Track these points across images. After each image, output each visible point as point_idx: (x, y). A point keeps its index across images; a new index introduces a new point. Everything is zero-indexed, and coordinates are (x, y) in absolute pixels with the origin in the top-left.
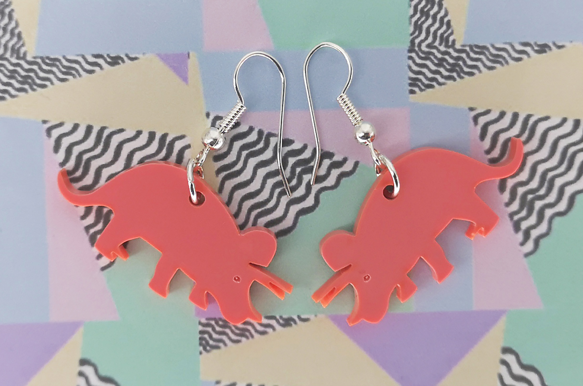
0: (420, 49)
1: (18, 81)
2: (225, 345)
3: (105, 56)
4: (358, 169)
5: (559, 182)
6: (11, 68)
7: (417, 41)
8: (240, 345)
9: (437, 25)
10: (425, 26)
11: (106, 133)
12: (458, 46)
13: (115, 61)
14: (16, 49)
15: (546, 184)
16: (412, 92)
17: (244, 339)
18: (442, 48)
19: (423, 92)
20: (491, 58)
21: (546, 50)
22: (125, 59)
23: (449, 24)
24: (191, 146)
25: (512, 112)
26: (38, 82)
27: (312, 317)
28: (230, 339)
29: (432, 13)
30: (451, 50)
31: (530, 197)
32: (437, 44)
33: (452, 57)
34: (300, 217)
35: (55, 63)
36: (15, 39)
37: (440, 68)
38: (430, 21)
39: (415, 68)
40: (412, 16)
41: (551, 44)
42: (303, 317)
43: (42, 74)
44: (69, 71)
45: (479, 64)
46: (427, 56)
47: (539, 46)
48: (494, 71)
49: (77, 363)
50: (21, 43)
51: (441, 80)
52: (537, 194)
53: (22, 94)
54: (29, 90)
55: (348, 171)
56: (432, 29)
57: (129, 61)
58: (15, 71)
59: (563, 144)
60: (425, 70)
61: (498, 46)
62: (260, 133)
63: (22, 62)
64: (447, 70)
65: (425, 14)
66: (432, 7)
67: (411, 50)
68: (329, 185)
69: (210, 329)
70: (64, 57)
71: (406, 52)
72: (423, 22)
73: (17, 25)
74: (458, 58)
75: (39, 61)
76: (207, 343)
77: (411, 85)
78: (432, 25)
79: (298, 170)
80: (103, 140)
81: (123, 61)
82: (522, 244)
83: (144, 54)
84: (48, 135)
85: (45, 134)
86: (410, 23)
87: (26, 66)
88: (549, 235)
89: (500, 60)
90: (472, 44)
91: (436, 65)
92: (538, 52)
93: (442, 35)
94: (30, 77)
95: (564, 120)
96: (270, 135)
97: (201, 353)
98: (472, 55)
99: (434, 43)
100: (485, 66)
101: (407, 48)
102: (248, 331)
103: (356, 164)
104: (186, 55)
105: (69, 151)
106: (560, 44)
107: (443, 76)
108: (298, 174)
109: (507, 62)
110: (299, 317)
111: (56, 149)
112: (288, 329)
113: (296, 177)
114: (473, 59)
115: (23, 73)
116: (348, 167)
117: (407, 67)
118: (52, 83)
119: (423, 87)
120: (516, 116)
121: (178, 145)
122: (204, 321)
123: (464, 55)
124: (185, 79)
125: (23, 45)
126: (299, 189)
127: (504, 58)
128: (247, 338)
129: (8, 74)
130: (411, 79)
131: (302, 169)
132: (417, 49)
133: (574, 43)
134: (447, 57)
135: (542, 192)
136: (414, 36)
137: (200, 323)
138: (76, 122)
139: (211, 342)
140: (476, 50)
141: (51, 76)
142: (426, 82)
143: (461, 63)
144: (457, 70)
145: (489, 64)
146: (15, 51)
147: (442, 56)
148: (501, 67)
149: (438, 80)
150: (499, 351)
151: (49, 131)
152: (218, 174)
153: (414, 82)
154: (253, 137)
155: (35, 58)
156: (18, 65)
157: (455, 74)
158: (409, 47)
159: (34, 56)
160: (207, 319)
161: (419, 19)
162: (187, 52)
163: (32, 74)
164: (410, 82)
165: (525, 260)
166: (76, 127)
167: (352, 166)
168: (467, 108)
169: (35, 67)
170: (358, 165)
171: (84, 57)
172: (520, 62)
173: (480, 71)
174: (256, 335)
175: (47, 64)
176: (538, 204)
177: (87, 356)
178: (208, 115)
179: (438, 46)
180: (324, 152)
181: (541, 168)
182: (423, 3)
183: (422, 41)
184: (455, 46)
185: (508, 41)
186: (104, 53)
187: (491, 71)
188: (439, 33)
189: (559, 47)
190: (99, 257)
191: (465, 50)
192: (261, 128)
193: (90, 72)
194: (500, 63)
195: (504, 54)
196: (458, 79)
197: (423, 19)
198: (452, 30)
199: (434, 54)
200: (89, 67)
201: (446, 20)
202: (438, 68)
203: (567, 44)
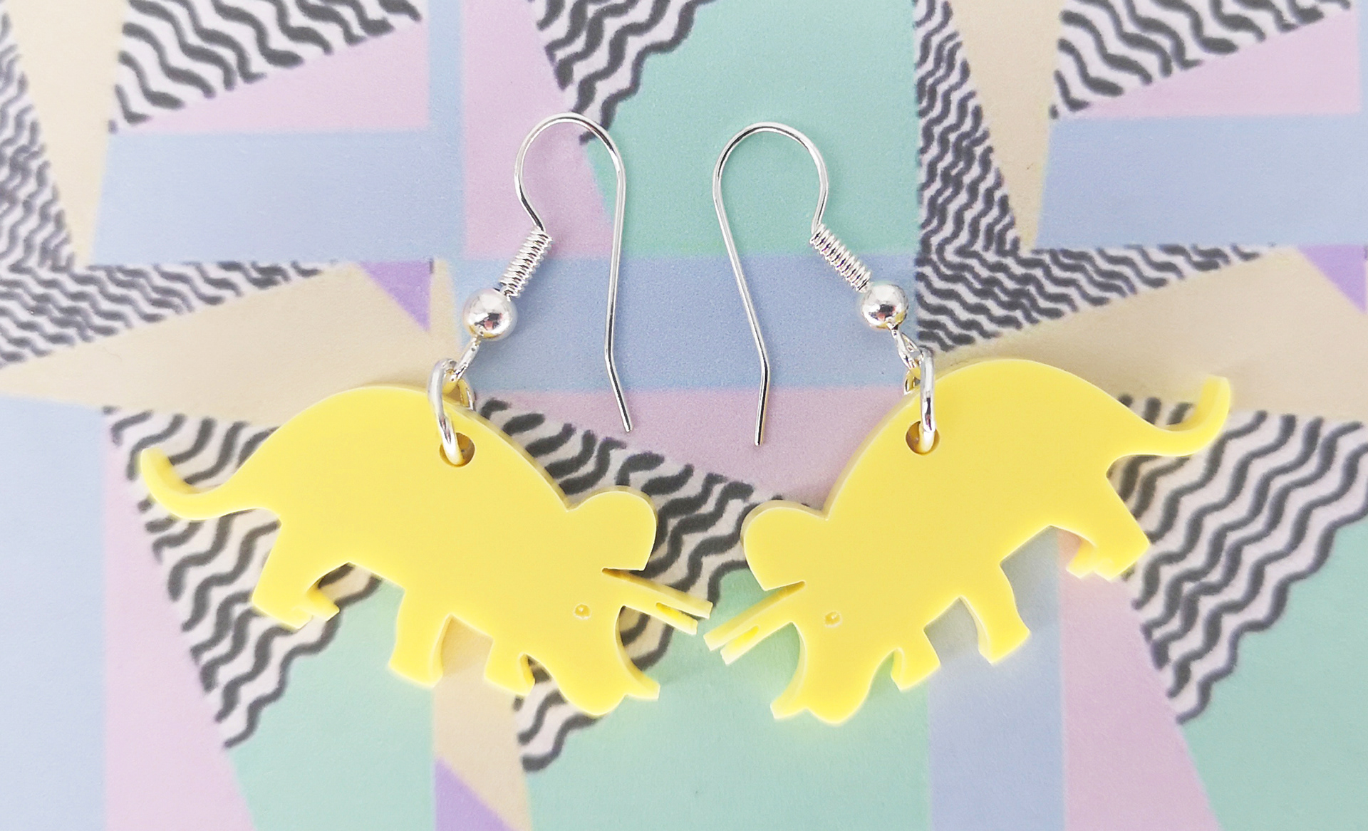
0: (942, 259)
1: (53, 320)
3: (248, 266)
5: (1251, 555)
7: (935, 241)
9: (979, 205)
10: (953, 208)
11: (244, 436)
12: (1025, 253)
13: (268, 277)
14: (52, 248)
15: (1223, 559)
18: (991, 257)
19: (950, 353)
20: (1097, 278)
21: (1217, 264)
22: (292, 272)
23: (1004, 203)
25: (1146, 399)
29: (967, 179)
30: (1009, 261)
31: (1188, 587)
32: (978, 246)
33: (1012, 276)
35: (136, 279)
36: (50, 227)
37: (987, 299)
38: (963, 197)
39: (932, 300)
40: (924, 186)
41: (1227, 250)
43: (106, 305)
44: (164, 299)
45: (1072, 292)
46: (958, 273)
47: (1202, 253)
48: (1105, 307)
50: (63, 235)
51: (989, 326)
52: (1204, 580)
53: (59, 348)
54: (77, 340)
56: (969, 216)
57: (300, 278)
58: (47, 298)
59: (1258, 470)
60: (953, 305)
61: (1113, 252)
62: (589, 439)
63: (63, 278)
64: (1002, 304)
65: (952, 181)
66: (968, 167)
67: (922, 260)
70: (157, 268)
71: (912, 263)
72: (949, 200)
73: (55, 197)
74: (1026, 279)
75: (101, 274)
77: (921, 336)
78: (968, 206)
79: (673, 523)
80: (237, 451)
81: (286, 278)
82: (1173, 693)
83: (333, 262)
84: (114, 439)
85: (107, 437)
86: (920, 202)
87: (73, 287)
88: (1232, 674)
89: (1119, 283)
90: (1056, 249)
91: (977, 293)
92: (1200, 266)
93: (990, 228)
94: (79, 311)
95: (1261, 417)
96: (610, 444)
99: (973, 245)
100: (1085, 296)
101: (914, 256)
104: (425, 264)
106: (1248, 250)
107: (993, 319)
108: (672, 532)
109: (1133, 289)
111: (131, 471)
113: (667, 539)
114: (1057, 282)
115: (66, 303)
117: (913, 298)
118: (128, 325)
119: (949, 342)
120: (1154, 407)
123: (1038, 273)
124: (422, 318)
125: (66, 240)
126: (675, 566)
127: (1126, 279)
129: (32, 303)
130: (922, 323)
131: (681, 521)
132: (934, 257)
133: (1278, 248)
134: (1001, 276)
135: (1215, 576)
136: (929, 228)
138: (179, 411)
140: (1066, 261)
141: (126, 309)
142: (956, 330)
144: (1023, 303)
145: (1094, 292)
146: (48, 253)
147: (991, 274)
148: (1121, 298)
149: (982, 326)
151: (118, 429)
153: (929, 330)
154: (572, 448)
155: (92, 268)
156: (54, 283)
157: (1018, 314)
158: (919, 254)
159: (92, 263)
161: (939, 192)
162: (427, 260)
163: (84, 305)
164: (922, 329)
165: (1179, 730)
166: (177, 422)
169: (91, 289)
171: (199, 267)
172: (1161, 289)
173: (1074, 308)
175: (120, 284)
176: (1207, 605)
179: (981, 252)
180: (730, 484)
181: (1212, 524)
182: (949, 158)
183: (947, 241)
184: (1019, 252)
185: (1134, 243)
186: (245, 260)
187: (1099, 308)
188: (984, 223)
189: (1247, 257)
190: (222, 716)
191: (1041, 260)
192: (590, 429)
193: (213, 301)
194: (1118, 290)
195: (1126, 270)
196: (1026, 325)
197: (948, 193)
198: (1011, 217)
199: (973, 268)
200: (210, 291)
201: (998, 195)
202: (982, 299)
203: (1263, 249)
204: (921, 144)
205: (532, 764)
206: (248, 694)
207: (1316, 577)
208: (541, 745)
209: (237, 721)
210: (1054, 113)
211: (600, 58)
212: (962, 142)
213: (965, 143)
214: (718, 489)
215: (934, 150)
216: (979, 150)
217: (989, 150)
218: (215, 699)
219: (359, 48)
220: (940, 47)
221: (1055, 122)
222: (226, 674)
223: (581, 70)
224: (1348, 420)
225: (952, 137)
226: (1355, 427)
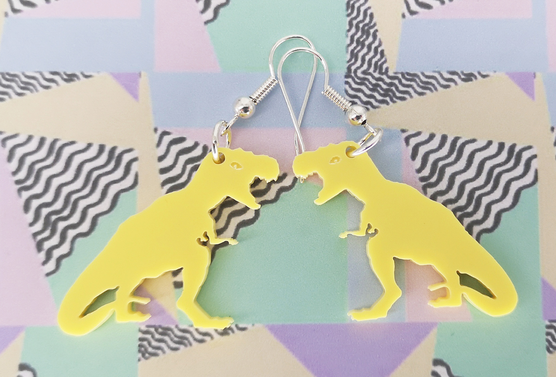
0: (356, 75)
3: (62, 73)
4: (296, 184)
5: (485, 201)
7: (353, 68)
9: (372, 54)
10: (361, 54)
11: (58, 145)
12: (391, 73)
13: (71, 78)
15: (474, 202)
17: (182, 347)
18: (377, 75)
20: (421, 84)
21: (472, 79)
22: (81, 76)
23: (382, 52)
25: (441, 134)
27: (249, 326)
28: (169, 347)
29: (367, 43)
30: (384, 77)
31: (460, 214)
32: (371, 70)
33: (385, 83)
34: (241, 229)
35: (14, 78)
37: (375, 92)
38: (365, 50)
39: (351, 92)
40: (349, 45)
41: (476, 74)
42: (241, 325)
44: (26, 86)
45: (410, 90)
47: (465, 75)
48: (424, 96)
49: (17, 368)
52: (465, 211)
55: (287, 186)
56: (367, 58)
57: (85, 79)
59: (488, 165)
60: (360, 95)
61: (427, 74)
62: (205, 148)
64: (381, 95)
66: (367, 38)
68: (269, 199)
70: (23, 74)
71: (343, 77)
72: (359, 51)
74: (391, 84)
76: (146, 350)
78: (367, 54)
81: (78, 78)
86: (347, 52)
89: (430, 86)
90: (404, 72)
91: (370, 90)
92: (464, 80)
93: (376, 63)
95: (490, 143)
97: (139, 360)
98: (404, 81)
99: (369, 70)
100: (416, 91)
101: (344, 74)
102: (186, 339)
106: (484, 74)
107: (377, 100)
109: (436, 89)
114: (404, 86)
117: (344, 92)
120: (444, 138)
121: (126, 158)
123: (396, 82)
124: (136, 96)
127: (433, 85)
128: (186, 345)
132: (353, 75)
133: (497, 73)
134: (381, 83)
135: (470, 209)
136: (351, 63)
137: (140, 331)
138: (31, 134)
139: (150, 350)
140: (408, 77)
143: (393, 88)
144: (389, 94)
145: (419, 90)
147: (376, 82)
148: (431, 93)
149: (373, 104)
150: (431, 363)
154: (198, 152)
157: (388, 99)
158: (346, 73)
161: (355, 48)
167: (292, 181)
168: (399, 130)
171: (41, 74)
172: (448, 89)
173: (411, 97)
174: (194, 343)
175: (7, 80)
176: (467, 220)
177: (27, 361)
178: (156, 130)
179: (372, 73)
181: (469, 187)
182: (359, 34)
183: (358, 68)
185: (437, 70)
186: (61, 70)
187: (422, 97)
188: (374, 61)
189: (484, 76)
190: (45, 263)
191: (397, 77)
192: (206, 144)
193: (47, 87)
194: (430, 89)
195: (433, 81)
196: (391, 103)
198: (385, 59)
199: (369, 79)
200: (45, 83)
201: (380, 49)
202: (372, 92)
203: (491, 74)
204: (348, 28)
206: (57, 253)
207: (513, 210)
209: (51, 265)
210: (404, 16)
213: (366, 28)
215: (353, 30)
216: (372, 31)
217: (376, 31)
218: (42, 256)
221: (404, 20)
222: (47, 245)
224: (526, 145)
225: (361, 25)
226: (530, 147)
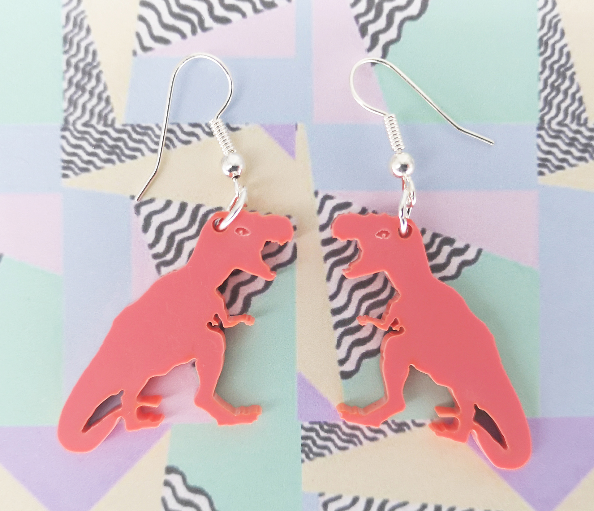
1: (104, 151)
2: (331, 452)
6: (97, 136)
8: (347, 452)
14: (104, 115)
16: (541, 173)
19: (553, 175)
24: (297, 228)
26: (127, 152)
36: (103, 104)
43: (131, 144)
46: (558, 134)
50: (109, 108)
51: (572, 161)
53: (108, 166)
54: (117, 161)
58: (102, 140)
63: (110, 130)
65: (556, 89)
67: (540, 128)
69: (313, 434)
73: (105, 88)
75: (129, 129)
77: (540, 165)
80: (198, 219)
83: (247, 124)
84: (136, 212)
85: (133, 211)
87: (115, 135)
94: (117, 147)
103: (479, 252)
104: (293, 126)
105: (160, 231)
110: (413, 422)
111: (145, 229)
112: (400, 435)
115: (111, 142)
116: (470, 255)
118: (143, 154)
119: (553, 169)
122: (307, 425)
125: (111, 111)
129: (94, 142)
130: (540, 159)
141: (142, 146)
142: (556, 163)
146: (103, 118)
151: (138, 207)
152: (327, 260)
153: (543, 163)
155: (124, 125)
156: (105, 133)
159: (124, 123)
160: (311, 423)
162: (294, 124)
163: (121, 144)
164: (539, 162)
166: (168, 204)
169: (124, 136)
170: (481, 252)
180: (444, 238)
184: (587, 125)
197: (553, 94)
205: (345, 375)
208: (349, 366)
211: (382, 23)
212: (560, 69)
214: (438, 241)
219: (260, 15)
220: (551, 21)
223: (372, 29)
